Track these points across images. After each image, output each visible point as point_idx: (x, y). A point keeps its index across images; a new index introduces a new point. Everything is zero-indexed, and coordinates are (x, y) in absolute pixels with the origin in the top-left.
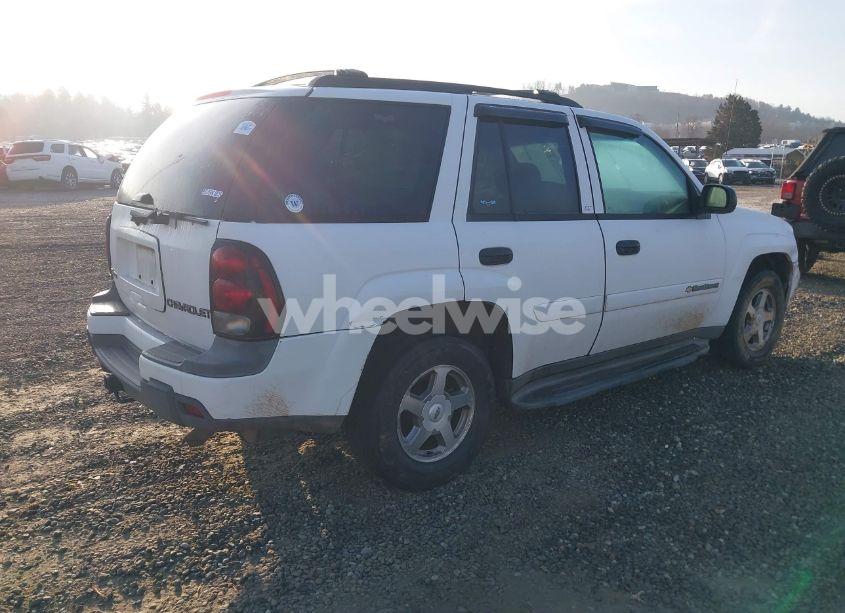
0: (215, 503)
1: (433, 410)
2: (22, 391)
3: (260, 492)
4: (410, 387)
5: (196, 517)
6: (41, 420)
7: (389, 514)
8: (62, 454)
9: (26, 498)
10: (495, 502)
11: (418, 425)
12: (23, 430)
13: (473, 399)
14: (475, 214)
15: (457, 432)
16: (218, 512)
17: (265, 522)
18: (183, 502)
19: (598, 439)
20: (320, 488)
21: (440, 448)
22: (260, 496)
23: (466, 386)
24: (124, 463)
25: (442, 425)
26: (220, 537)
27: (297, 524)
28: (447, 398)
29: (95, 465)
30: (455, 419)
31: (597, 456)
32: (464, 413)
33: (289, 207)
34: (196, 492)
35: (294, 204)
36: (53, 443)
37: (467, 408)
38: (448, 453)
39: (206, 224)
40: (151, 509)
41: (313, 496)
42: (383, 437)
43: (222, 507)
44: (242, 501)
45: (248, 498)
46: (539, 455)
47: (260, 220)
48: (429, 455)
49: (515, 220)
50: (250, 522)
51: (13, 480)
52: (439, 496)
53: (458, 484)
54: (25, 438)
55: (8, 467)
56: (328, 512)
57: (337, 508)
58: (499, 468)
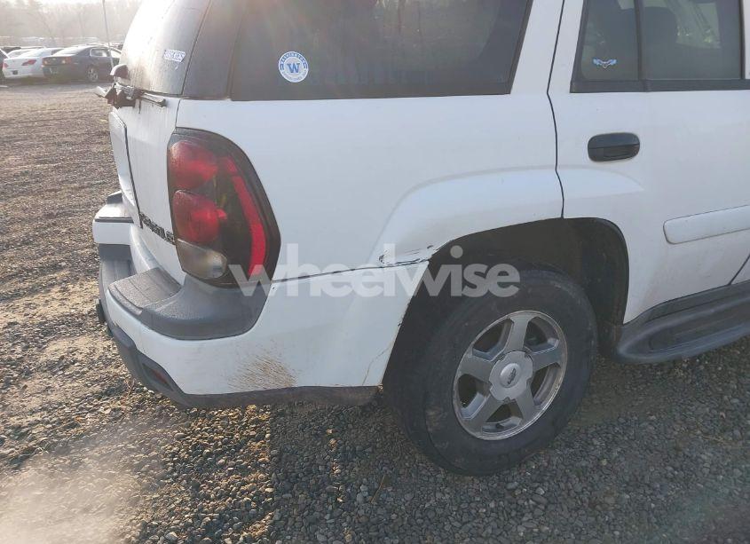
0: (223, 466)
1: (506, 370)
2: (77, 288)
3: (280, 455)
4: (473, 343)
5: (197, 487)
6: (80, 325)
7: (440, 511)
8: (84, 373)
9: (26, 434)
10: (593, 505)
11: (484, 393)
12: (60, 336)
13: (564, 355)
14: (583, 82)
15: (539, 398)
16: (224, 482)
17: (277, 506)
18: (187, 461)
19: (736, 401)
20: (354, 453)
21: (513, 420)
22: (278, 461)
23: (556, 337)
24: (142, 391)
25: (517, 390)
26: (218, 527)
27: (317, 514)
28: (527, 354)
29: (113, 390)
30: (536, 383)
31: (737, 432)
32: (550, 374)
33: (286, 74)
34: (205, 446)
35: (294, 68)
36: (80, 358)
37: (556, 366)
38: (526, 426)
39: (164, 104)
40: (150, 468)
41: (344, 467)
42: (431, 413)
43: (231, 473)
44: (257, 466)
45: (264, 462)
46: (651, 423)
47: (237, 96)
48: (499, 428)
49: (645, 89)
50: (258, 503)
51: (24, 406)
52: (510, 486)
53: (538, 468)
54: (56, 348)
55: (26, 387)
56: (359, 498)
57: (372, 492)
58: (596, 442)
